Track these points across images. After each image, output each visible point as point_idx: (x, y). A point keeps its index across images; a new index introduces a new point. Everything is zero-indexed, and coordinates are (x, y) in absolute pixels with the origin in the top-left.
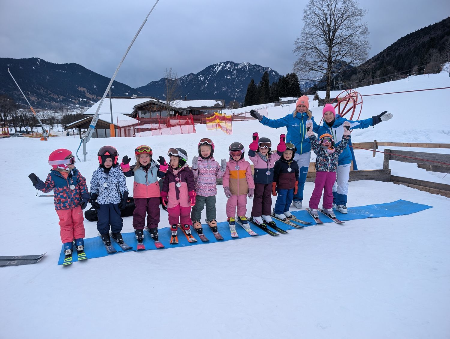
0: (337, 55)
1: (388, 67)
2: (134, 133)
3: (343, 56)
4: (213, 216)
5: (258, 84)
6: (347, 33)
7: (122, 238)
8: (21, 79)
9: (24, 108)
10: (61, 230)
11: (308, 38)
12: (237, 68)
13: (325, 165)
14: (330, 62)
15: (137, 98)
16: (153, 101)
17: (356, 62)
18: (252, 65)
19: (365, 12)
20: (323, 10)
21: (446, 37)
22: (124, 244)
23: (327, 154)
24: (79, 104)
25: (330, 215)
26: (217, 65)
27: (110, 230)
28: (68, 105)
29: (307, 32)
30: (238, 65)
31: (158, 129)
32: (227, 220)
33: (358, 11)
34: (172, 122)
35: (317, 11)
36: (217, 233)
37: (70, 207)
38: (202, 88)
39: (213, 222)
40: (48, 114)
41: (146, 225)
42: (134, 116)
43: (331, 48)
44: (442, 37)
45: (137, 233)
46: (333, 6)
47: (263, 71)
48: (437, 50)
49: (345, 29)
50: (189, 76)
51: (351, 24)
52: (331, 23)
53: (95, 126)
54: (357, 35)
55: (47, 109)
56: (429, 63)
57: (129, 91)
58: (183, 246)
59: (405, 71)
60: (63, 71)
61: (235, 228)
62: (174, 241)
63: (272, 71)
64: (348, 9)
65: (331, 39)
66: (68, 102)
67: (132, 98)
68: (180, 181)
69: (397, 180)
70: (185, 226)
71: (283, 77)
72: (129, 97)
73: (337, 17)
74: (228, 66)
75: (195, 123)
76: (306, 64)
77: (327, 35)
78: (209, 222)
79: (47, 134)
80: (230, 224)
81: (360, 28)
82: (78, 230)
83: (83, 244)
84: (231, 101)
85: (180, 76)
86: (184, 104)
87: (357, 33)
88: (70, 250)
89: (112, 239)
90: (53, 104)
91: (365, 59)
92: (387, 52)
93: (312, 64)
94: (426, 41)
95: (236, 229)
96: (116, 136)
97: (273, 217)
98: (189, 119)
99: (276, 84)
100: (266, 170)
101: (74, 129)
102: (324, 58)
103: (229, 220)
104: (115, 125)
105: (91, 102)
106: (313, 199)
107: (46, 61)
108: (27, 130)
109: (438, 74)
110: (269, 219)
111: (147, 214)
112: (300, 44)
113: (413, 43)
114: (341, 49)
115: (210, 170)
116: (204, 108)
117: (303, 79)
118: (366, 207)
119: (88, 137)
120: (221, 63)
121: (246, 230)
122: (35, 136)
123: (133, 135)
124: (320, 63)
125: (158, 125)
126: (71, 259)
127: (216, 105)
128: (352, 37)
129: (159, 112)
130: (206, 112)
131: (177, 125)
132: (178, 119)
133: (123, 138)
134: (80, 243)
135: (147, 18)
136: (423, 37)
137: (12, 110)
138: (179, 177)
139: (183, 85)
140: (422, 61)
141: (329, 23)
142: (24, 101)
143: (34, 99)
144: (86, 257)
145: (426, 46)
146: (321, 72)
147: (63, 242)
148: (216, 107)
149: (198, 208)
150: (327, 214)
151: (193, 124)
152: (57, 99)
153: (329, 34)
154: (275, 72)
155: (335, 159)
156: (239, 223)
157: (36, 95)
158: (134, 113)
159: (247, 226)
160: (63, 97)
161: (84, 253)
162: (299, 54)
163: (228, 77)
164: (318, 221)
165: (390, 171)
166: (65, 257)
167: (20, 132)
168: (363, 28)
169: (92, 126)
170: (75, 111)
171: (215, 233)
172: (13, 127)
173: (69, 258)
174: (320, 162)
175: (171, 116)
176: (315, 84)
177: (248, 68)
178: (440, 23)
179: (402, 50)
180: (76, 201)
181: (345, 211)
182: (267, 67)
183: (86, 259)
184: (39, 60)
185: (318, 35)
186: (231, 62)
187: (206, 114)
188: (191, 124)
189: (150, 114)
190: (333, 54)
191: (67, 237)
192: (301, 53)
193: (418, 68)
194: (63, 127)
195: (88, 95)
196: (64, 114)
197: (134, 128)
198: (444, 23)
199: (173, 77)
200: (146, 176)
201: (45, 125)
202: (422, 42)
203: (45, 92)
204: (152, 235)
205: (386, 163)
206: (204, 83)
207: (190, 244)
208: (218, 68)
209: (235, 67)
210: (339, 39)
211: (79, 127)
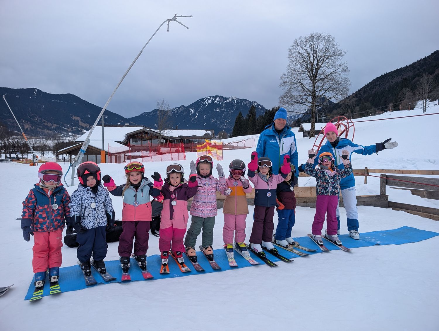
0: (321, 90)
1: (366, 104)
2: (125, 160)
3: (326, 91)
4: (209, 242)
5: (245, 117)
6: (329, 71)
7: (105, 267)
8: (17, 108)
9: (17, 135)
10: (34, 257)
11: (293, 74)
12: (225, 101)
13: (325, 188)
14: (314, 97)
15: (129, 126)
16: (144, 130)
17: (338, 96)
18: (240, 100)
19: (345, 52)
20: (306, 50)
21: (417, 78)
22: (106, 274)
23: (327, 176)
24: (72, 132)
25: (335, 241)
26: (207, 99)
27: (92, 257)
28: (61, 133)
29: (292, 69)
30: (226, 99)
31: (148, 156)
32: (224, 247)
33: (338, 51)
34: (163, 149)
35: (301, 50)
36: (214, 261)
37: (47, 229)
38: (192, 120)
39: (209, 249)
40: (40, 141)
41: (133, 252)
42: (125, 143)
43: (314, 83)
44: (414, 78)
45: (122, 261)
46: (316, 46)
47: (250, 105)
48: (409, 89)
49: (327, 67)
50: (180, 108)
51: (333, 63)
52: (313, 62)
53: (85, 151)
54: (339, 73)
55: (39, 137)
56: (403, 100)
57: (121, 121)
58: (175, 277)
59: (382, 107)
60: (59, 101)
61: (233, 256)
62: (165, 270)
63: (258, 105)
64: (329, 49)
65: (314, 76)
66: (61, 130)
67: (124, 126)
68: (176, 198)
69: (396, 206)
70: (178, 253)
71: (269, 110)
72: (122, 126)
73: (320, 55)
74: (217, 99)
75: (187, 151)
76: (292, 97)
77: (311, 72)
78: (205, 248)
79: (37, 159)
80: (228, 251)
81: (340, 66)
82: (54, 257)
83: (58, 275)
84: (220, 132)
85: (171, 108)
86: (175, 133)
87: (338, 70)
88: (41, 282)
89: (92, 268)
90: (46, 132)
91: (346, 94)
92: (364, 90)
93: (298, 97)
94: (399, 81)
95: (234, 258)
96: (106, 163)
97: (274, 244)
98: (179, 147)
99: (262, 117)
100: (267, 191)
101: (65, 155)
102: (309, 92)
103: (226, 247)
104: (106, 152)
105: (84, 130)
106: (315, 224)
107: (43, 91)
108: (17, 156)
109: (411, 110)
110: (270, 245)
111: (134, 239)
112: (286, 80)
113: (387, 82)
114: (323, 85)
115: (208, 187)
116: (194, 137)
117: (289, 112)
118: (371, 233)
119: (77, 161)
120: (211, 97)
121: (246, 259)
122: (25, 162)
123: (124, 161)
124: (305, 97)
125: (148, 152)
126: (41, 292)
127: (205, 134)
128: (334, 74)
129: (151, 141)
130: (196, 141)
131: (168, 153)
132: (168, 147)
133: (113, 164)
134: (55, 272)
135: (143, 49)
136: (396, 77)
137: (5, 137)
138: (175, 195)
139: (174, 116)
140: (396, 99)
141: (312, 61)
142: (18, 128)
143: (28, 127)
144: (60, 290)
145: (399, 86)
146: (306, 105)
147: (34, 271)
148: (206, 136)
149: (194, 233)
150: (331, 241)
151: (183, 152)
152: (51, 127)
153: (313, 71)
154: (261, 106)
155: (336, 182)
156: (237, 251)
157: (30, 123)
158: (126, 140)
159: (247, 254)
160: (57, 125)
161: (58, 285)
162: (285, 88)
163: (217, 110)
164: (323, 248)
165: (388, 197)
166: (34, 289)
167: (10, 158)
168: (343, 66)
169: (83, 151)
170: (67, 139)
171: (211, 262)
172: (4, 153)
173: (39, 291)
174: (320, 185)
175: (162, 145)
176: (299, 118)
177: (236, 102)
178: (410, 65)
179: (378, 89)
180: (56, 223)
181: (357, 236)
182: (254, 101)
183: (60, 293)
184: (36, 90)
185: (302, 72)
186: (220, 96)
187: (196, 143)
188: (181, 152)
189: (141, 143)
190: (317, 89)
191: (41, 265)
192: (287, 87)
193: (393, 105)
194: (54, 154)
195: (81, 124)
196: (56, 142)
197: (125, 154)
198: (414, 65)
199: (165, 109)
200: (135, 196)
201: (36, 151)
202: (395, 82)
203: (40, 120)
204: (140, 263)
205: (383, 189)
206: (194, 115)
207: (182, 274)
208: (207, 101)
209: (223, 101)
210: (322, 76)
211: (70, 153)
